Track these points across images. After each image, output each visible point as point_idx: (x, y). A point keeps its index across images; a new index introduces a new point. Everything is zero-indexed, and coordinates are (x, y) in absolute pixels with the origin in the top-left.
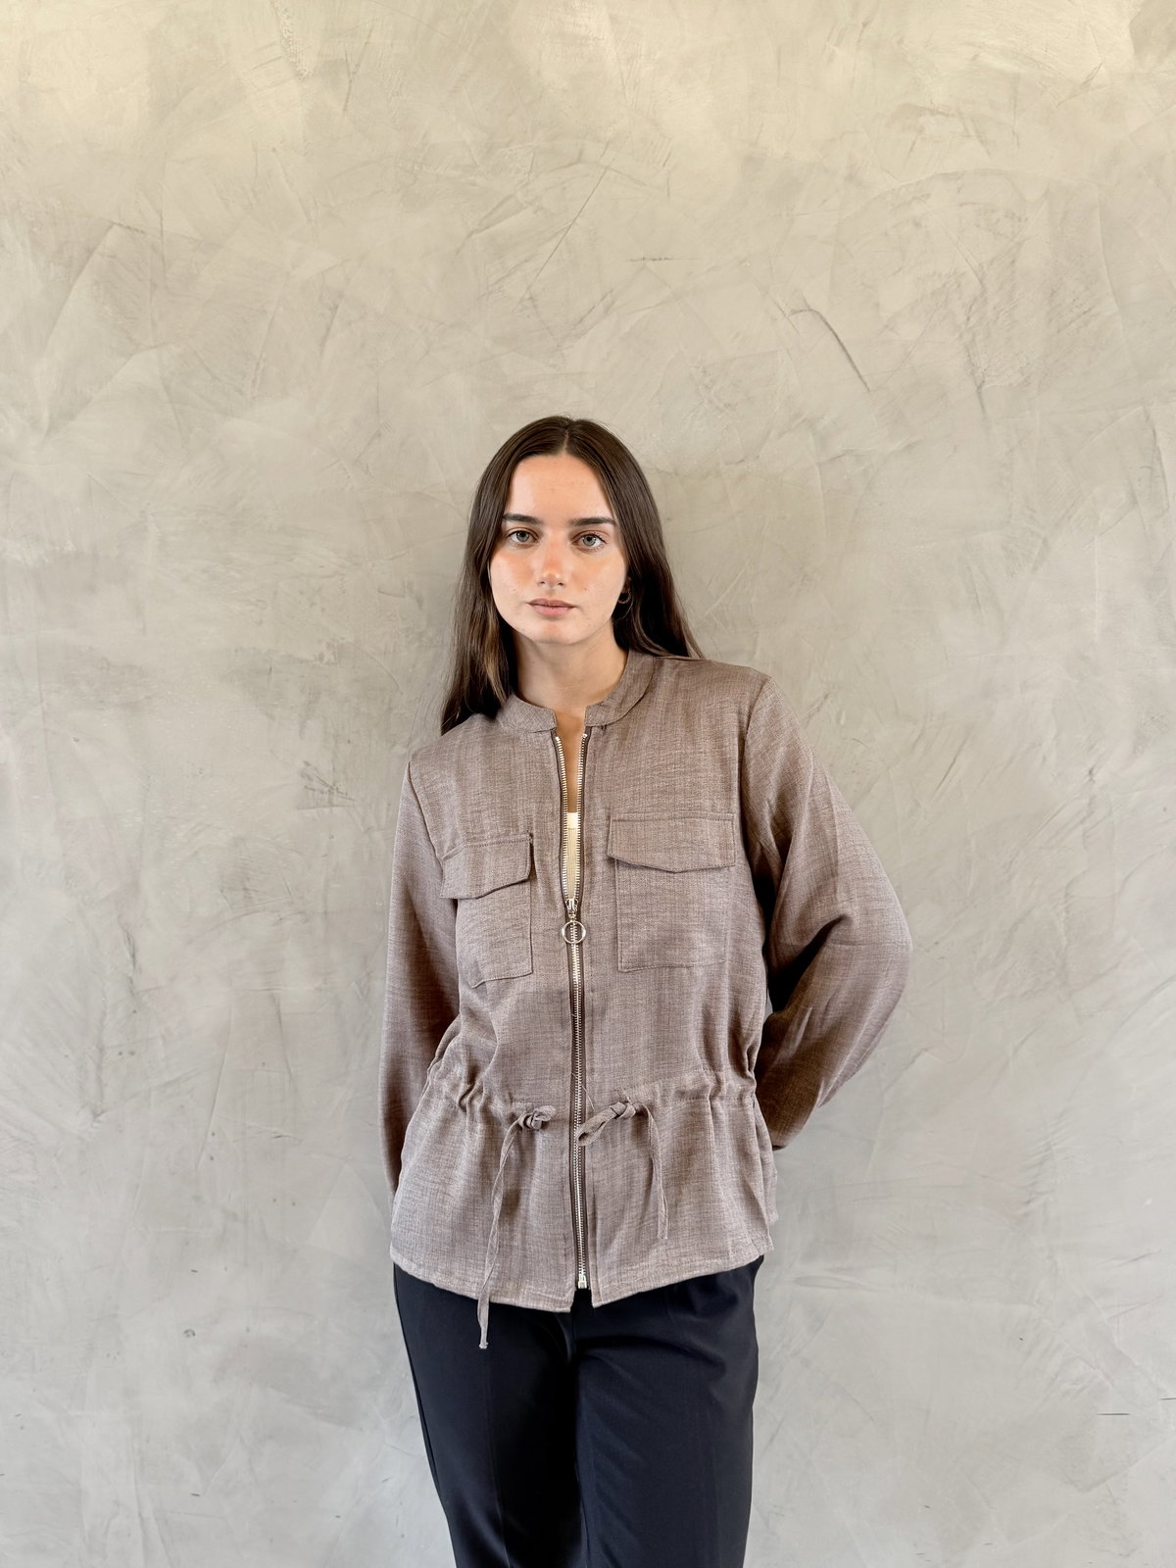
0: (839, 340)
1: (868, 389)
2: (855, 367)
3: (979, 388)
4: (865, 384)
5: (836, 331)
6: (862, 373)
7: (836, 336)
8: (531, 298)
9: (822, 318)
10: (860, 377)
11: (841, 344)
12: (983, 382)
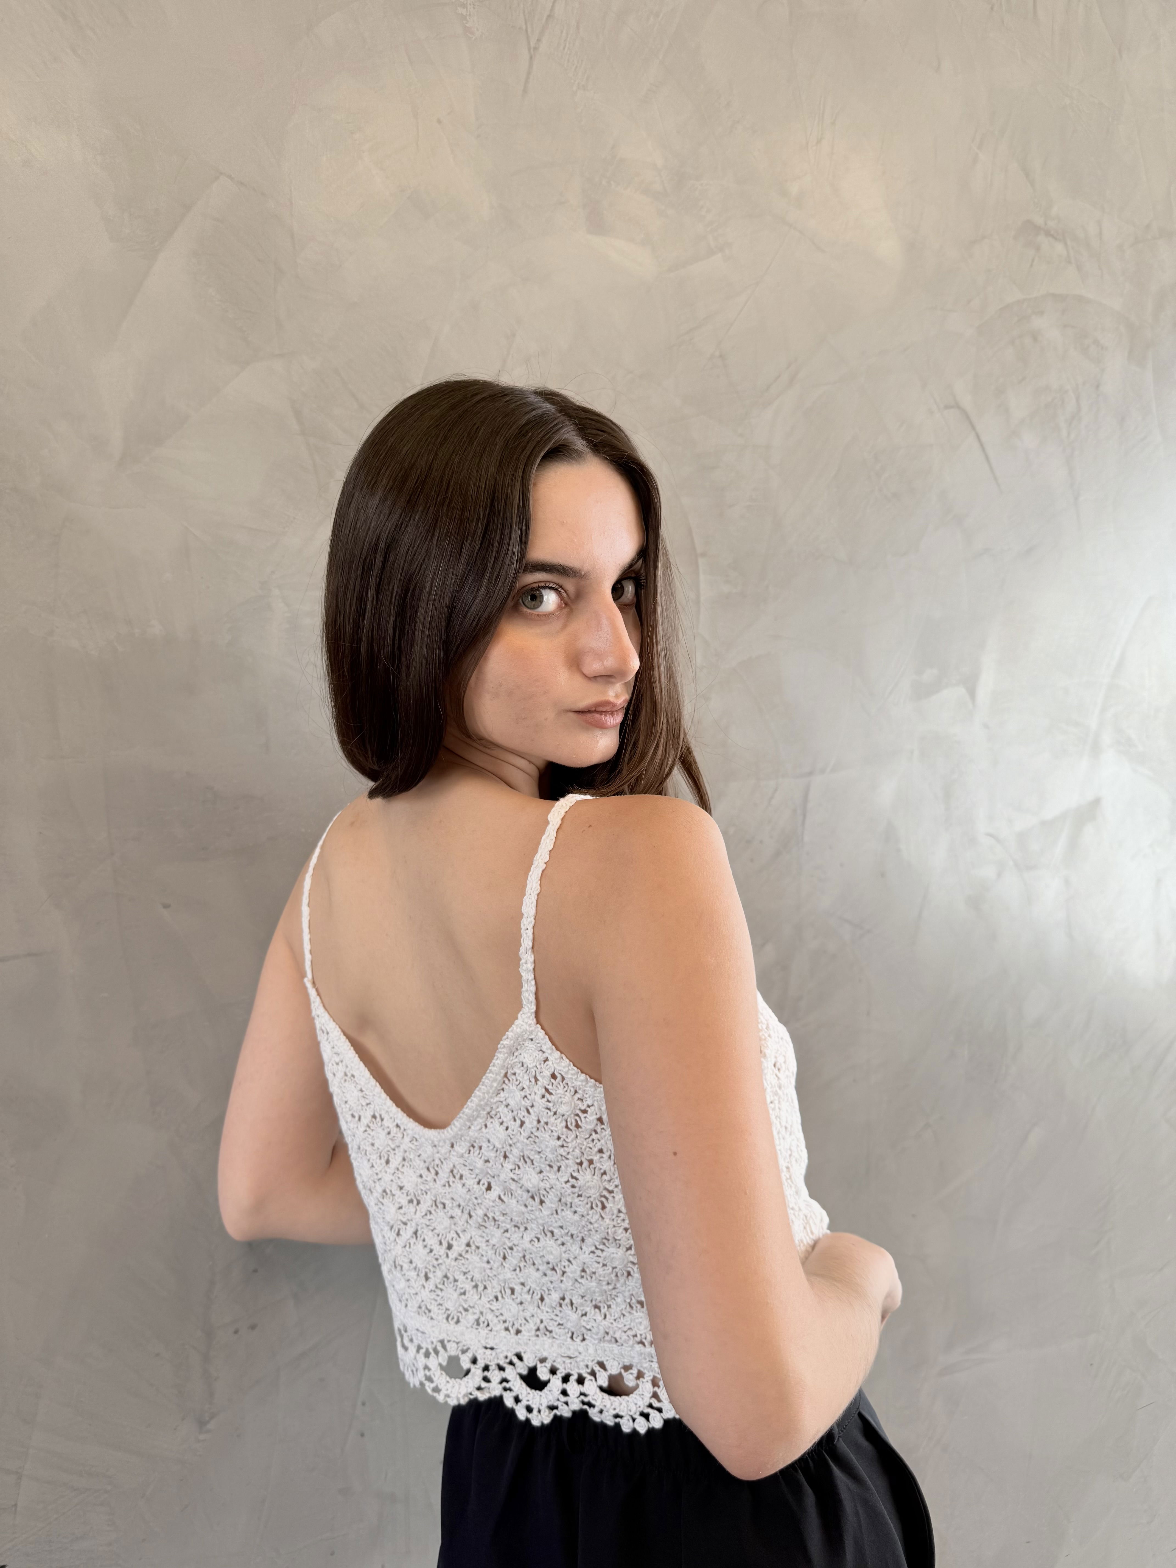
0: (980, 441)
1: (1001, 491)
2: (991, 469)
4: (999, 485)
5: (978, 431)
6: (997, 474)
7: (978, 436)
8: (721, 356)
9: (968, 417)
10: (995, 479)
11: (982, 445)
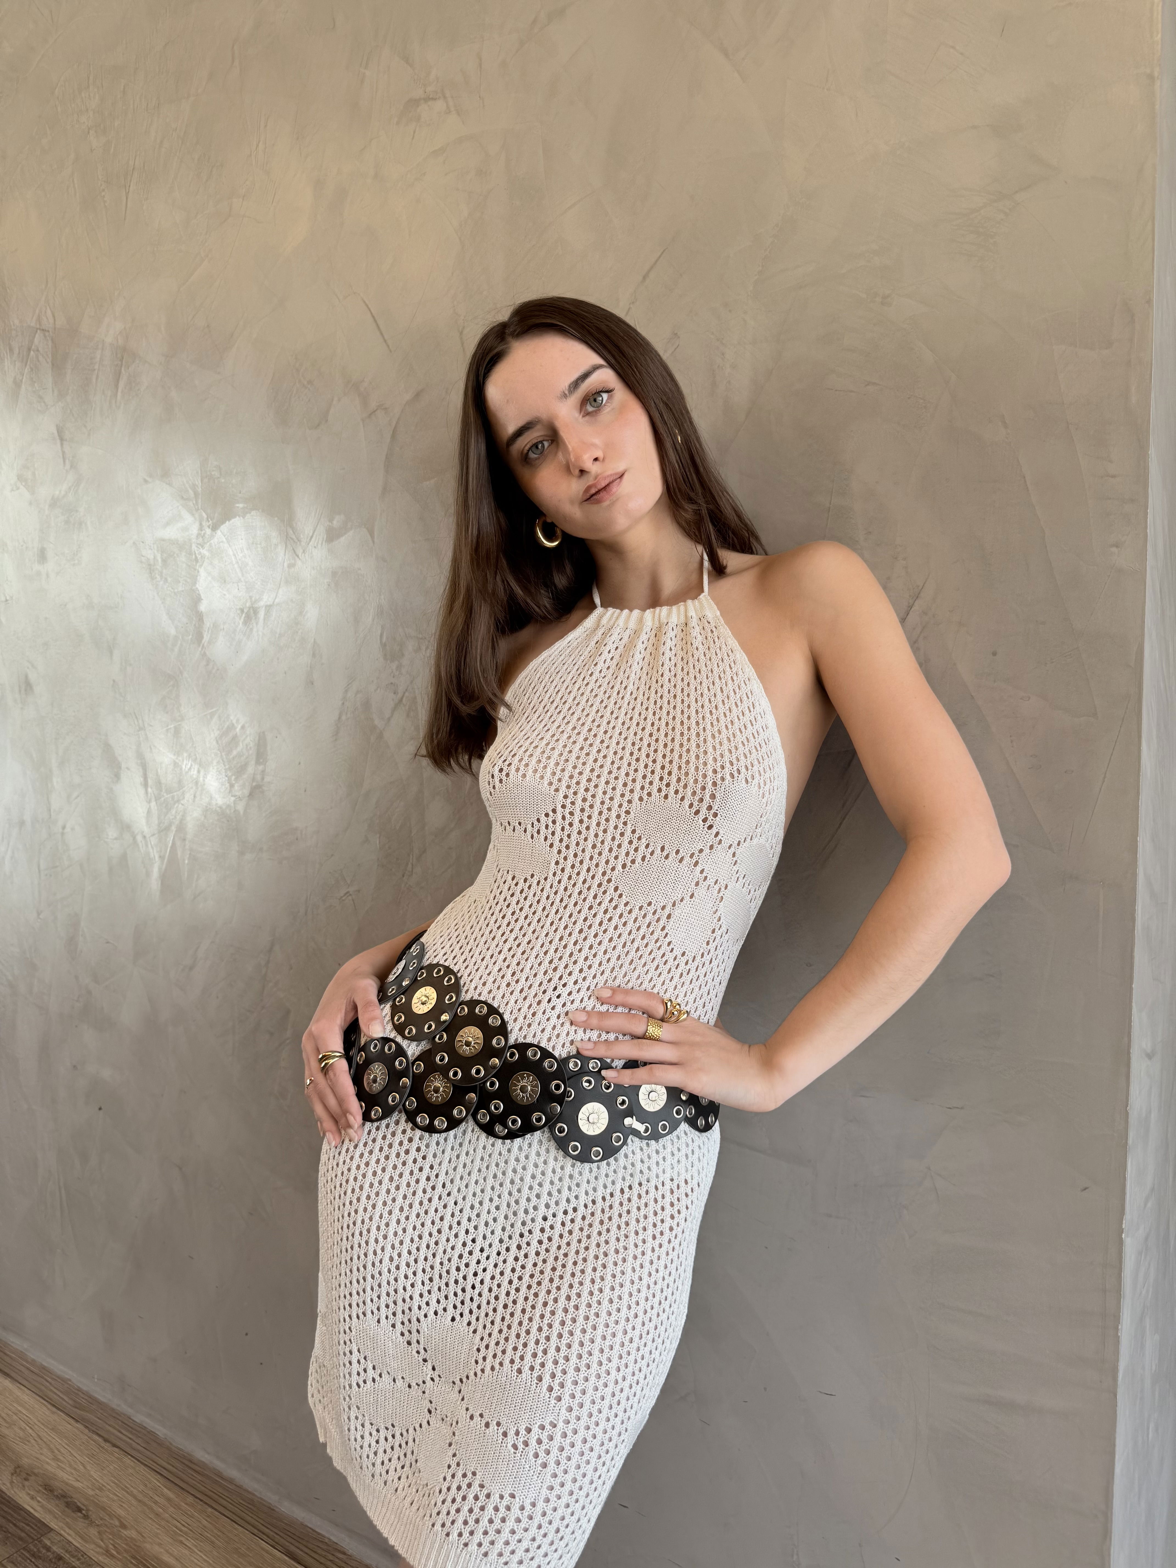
0: (371, 313)
1: (391, 351)
2: (382, 334)
3: (461, 333)
4: (388, 346)
5: (370, 306)
6: (386, 337)
7: (370, 310)
10: (385, 341)
11: (373, 317)
12: (464, 328)
